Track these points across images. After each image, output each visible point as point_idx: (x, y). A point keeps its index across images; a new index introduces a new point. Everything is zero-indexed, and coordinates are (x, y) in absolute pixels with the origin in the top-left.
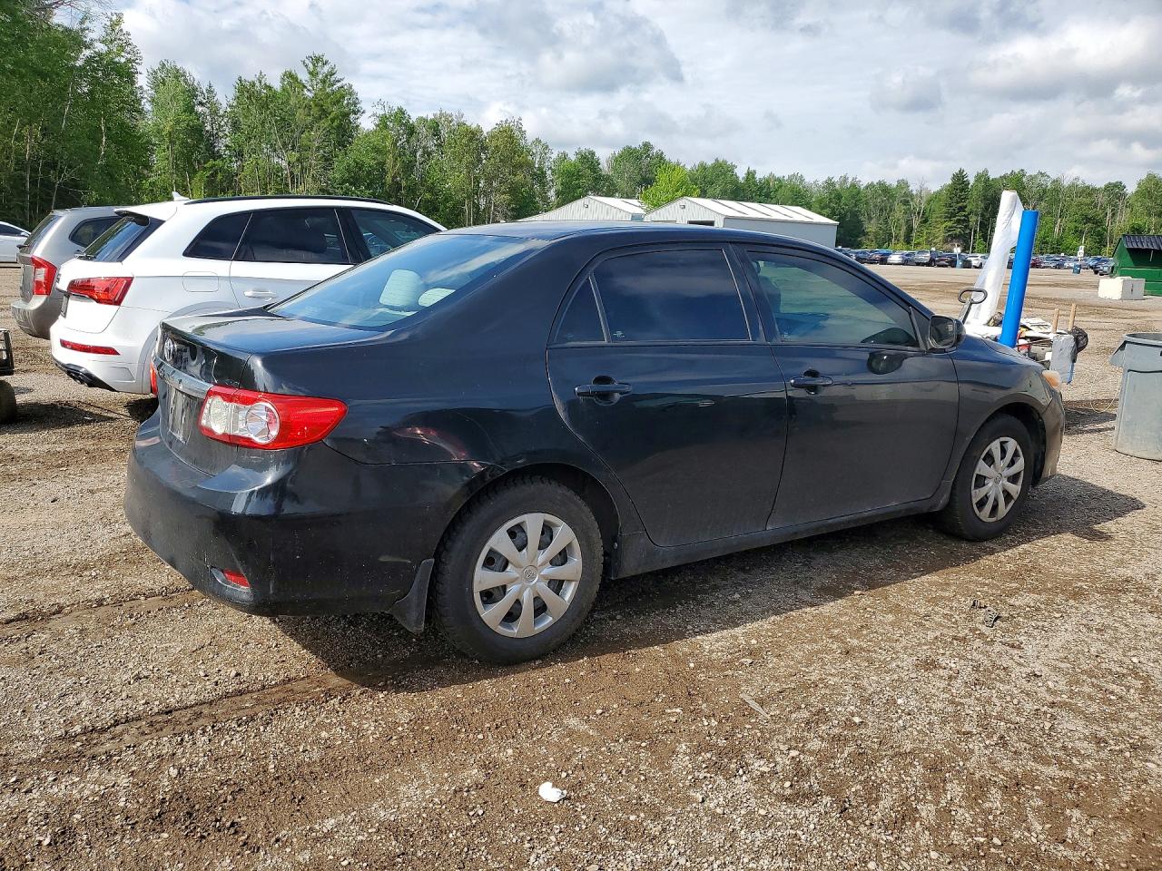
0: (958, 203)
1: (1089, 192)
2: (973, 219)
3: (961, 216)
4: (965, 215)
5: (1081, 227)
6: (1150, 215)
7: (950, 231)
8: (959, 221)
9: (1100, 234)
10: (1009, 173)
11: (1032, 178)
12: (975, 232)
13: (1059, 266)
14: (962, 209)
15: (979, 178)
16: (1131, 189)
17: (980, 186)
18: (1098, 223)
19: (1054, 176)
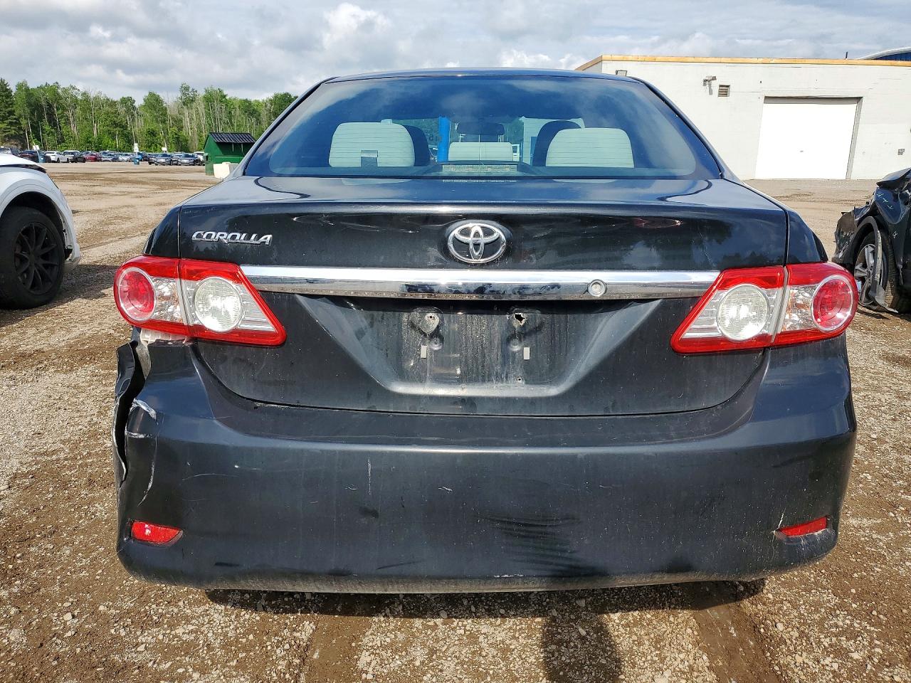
0: (6, 107)
1: (113, 104)
2: (23, 122)
3: (12, 119)
4: (15, 119)
5: (112, 130)
6: (157, 121)
7: (5, 132)
8: (11, 124)
9: (126, 136)
10: (44, 85)
11: (65, 90)
12: (29, 133)
13: (115, 160)
14: (11, 113)
15: (20, 87)
16: (139, 102)
17: (23, 94)
18: (125, 127)
19: (82, 90)
